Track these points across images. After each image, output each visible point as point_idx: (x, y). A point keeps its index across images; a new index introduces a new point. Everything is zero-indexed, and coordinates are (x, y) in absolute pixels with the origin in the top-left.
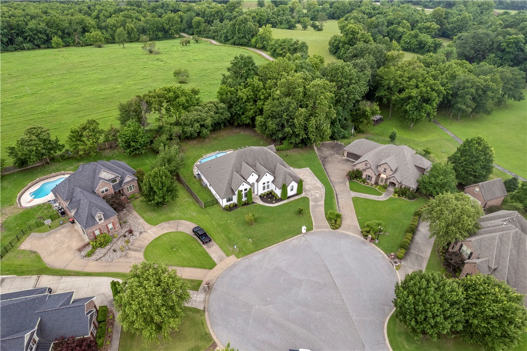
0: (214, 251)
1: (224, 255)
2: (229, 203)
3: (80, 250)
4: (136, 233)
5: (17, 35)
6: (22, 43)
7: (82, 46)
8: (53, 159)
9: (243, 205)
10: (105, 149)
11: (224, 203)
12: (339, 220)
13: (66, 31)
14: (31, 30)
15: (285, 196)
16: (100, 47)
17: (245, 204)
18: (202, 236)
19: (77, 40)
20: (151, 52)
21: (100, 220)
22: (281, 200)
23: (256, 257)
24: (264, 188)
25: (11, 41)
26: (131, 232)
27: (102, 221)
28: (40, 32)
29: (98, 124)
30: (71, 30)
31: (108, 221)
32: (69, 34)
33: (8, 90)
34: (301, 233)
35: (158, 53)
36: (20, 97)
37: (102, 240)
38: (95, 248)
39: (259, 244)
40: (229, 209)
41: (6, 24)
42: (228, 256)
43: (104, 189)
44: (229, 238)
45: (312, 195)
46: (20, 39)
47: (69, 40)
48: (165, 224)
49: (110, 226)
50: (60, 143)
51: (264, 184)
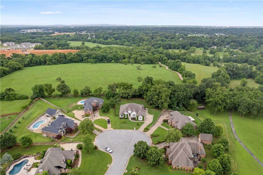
0: (109, 126)
1: (111, 127)
2: (121, 117)
3: (82, 116)
4: (95, 116)
5: (104, 58)
6: (105, 61)
7: (121, 63)
8: (89, 95)
9: (125, 118)
10: (102, 96)
11: (120, 116)
12: (147, 130)
13: (118, 58)
14: (108, 57)
15: (138, 120)
16: (126, 64)
17: (126, 118)
18: (109, 121)
19: (120, 61)
20: (139, 69)
21: (88, 110)
22: (136, 120)
23: (117, 130)
24: (133, 116)
25: (102, 60)
26: (94, 116)
27: (89, 111)
28: (110, 58)
29: (102, 89)
30: (120, 58)
31: (90, 111)
32: (119, 59)
33: (92, 75)
34: (134, 129)
35: (141, 70)
36: (93, 78)
37: (87, 115)
38: (85, 116)
39: (121, 128)
40: (121, 118)
41: (102, 55)
42: (111, 128)
43: (94, 104)
44: (115, 124)
45: (146, 122)
46: (105, 60)
47: (118, 61)
48: (103, 117)
49: (90, 113)
50: (92, 92)
51: (133, 114)
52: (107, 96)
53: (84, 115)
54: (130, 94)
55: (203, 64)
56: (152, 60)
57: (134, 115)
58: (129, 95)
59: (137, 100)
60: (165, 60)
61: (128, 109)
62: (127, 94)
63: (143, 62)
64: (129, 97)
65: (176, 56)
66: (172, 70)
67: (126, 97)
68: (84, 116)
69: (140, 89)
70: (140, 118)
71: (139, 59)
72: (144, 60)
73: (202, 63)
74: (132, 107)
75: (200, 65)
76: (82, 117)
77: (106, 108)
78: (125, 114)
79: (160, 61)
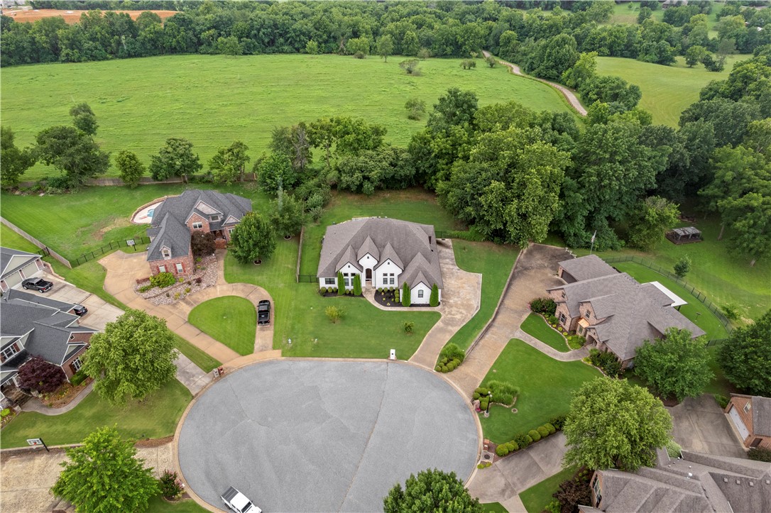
0: (264, 336)
1: (271, 346)
2: (328, 286)
3: (138, 282)
4: (204, 285)
5: (281, 35)
6: (282, 44)
7: (345, 54)
8: (192, 179)
9: (346, 294)
10: (252, 181)
11: (323, 283)
12: (456, 361)
13: (333, 34)
14: (294, 30)
15: (407, 302)
16: (361, 57)
17: (350, 294)
18: (264, 315)
19: (342, 46)
20: (410, 72)
21: (167, 255)
22: (399, 304)
23: (303, 363)
24: (385, 281)
26: (199, 281)
27: (169, 258)
28: (304, 34)
29: (246, 148)
30: (339, 34)
31: (175, 260)
32: (335, 38)
33: (224, 96)
34: (388, 356)
35: (418, 74)
36: (226, 105)
37: (161, 278)
38: (153, 286)
39: (321, 350)
40: (325, 293)
41: (272, 22)
42: (274, 348)
43: (197, 224)
44: (293, 328)
45: (450, 313)
46: (281, 40)
47: (333, 45)
48: (240, 286)
49: (179, 267)
50: (199, 162)
51: (385, 275)
52: (269, 181)
53: (147, 279)
54: (374, 175)
55: (648, 57)
56: (460, 40)
57: (389, 277)
58: (365, 178)
59: (405, 199)
60: (508, 40)
61: (358, 249)
62: (358, 175)
63: (424, 51)
64: (367, 185)
65: (544, 31)
66: (539, 76)
67: (354, 188)
68: (148, 284)
69: (420, 150)
70: (421, 295)
71: (413, 38)
72: (428, 43)
73: (646, 54)
74: (380, 238)
75: (639, 60)
76: (139, 287)
77: (251, 242)
78: (346, 275)
79: (486, 48)
